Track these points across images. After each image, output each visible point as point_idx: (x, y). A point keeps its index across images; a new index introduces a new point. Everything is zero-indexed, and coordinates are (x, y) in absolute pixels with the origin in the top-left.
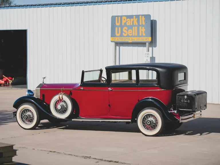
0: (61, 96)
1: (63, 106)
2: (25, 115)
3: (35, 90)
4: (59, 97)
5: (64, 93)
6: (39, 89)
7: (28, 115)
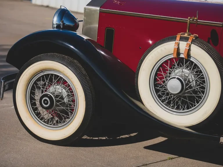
0: (183, 46)
1: (187, 85)
2: (46, 95)
3: (82, 11)
4: (178, 49)
5: (196, 38)
6: (96, 11)
7: (57, 96)
